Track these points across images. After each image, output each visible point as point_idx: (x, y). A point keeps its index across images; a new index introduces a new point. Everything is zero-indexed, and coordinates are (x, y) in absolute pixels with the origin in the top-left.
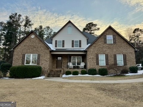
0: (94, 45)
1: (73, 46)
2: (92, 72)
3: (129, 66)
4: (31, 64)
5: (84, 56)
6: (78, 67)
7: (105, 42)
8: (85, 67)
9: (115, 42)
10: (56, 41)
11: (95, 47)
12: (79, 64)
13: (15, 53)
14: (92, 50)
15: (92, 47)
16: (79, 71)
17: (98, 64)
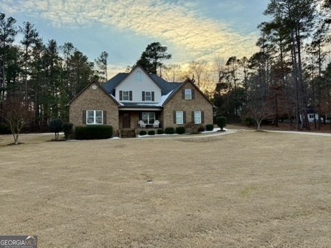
0: (171, 100)
1: (143, 100)
2: (170, 131)
3: (206, 124)
4: (95, 123)
5: (159, 113)
6: (151, 127)
7: (183, 97)
8: (161, 125)
9: (193, 98)
10: (121, 92)
11: (172, 102)
12: (152, 122)
13: (72, 109)
14: (168, 106)
15: (170, 103)
16: (156, 130)
17: (175, 122)
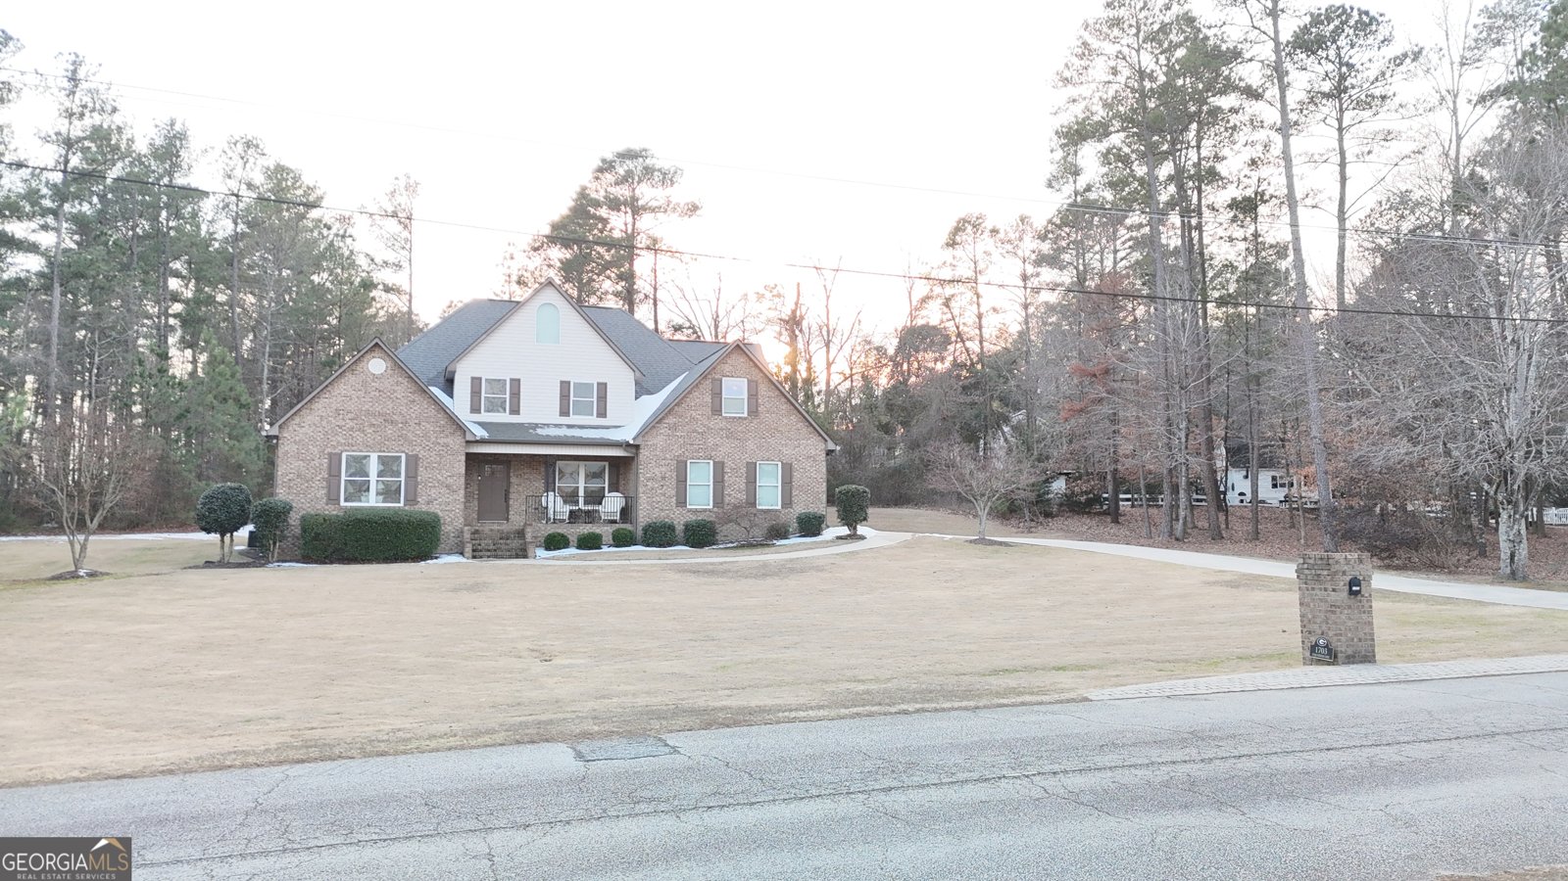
0: (671, 420)
1: (564, 412)
2: (659, 536)
3: (800, 508)
4: (372, 501)
5: (620, 467)
6: (590, 517)
7: (717, 410)
8: (626, 513)
9: (754, 411)
10: (476, 382)
11: (674, 427)
12: (596, 497)
13: (286, 448)
14: (658, 440)
15: (663, 429)
16: (606, 531)
17: (682, 502)
